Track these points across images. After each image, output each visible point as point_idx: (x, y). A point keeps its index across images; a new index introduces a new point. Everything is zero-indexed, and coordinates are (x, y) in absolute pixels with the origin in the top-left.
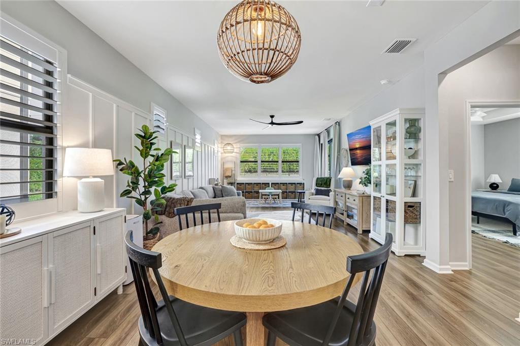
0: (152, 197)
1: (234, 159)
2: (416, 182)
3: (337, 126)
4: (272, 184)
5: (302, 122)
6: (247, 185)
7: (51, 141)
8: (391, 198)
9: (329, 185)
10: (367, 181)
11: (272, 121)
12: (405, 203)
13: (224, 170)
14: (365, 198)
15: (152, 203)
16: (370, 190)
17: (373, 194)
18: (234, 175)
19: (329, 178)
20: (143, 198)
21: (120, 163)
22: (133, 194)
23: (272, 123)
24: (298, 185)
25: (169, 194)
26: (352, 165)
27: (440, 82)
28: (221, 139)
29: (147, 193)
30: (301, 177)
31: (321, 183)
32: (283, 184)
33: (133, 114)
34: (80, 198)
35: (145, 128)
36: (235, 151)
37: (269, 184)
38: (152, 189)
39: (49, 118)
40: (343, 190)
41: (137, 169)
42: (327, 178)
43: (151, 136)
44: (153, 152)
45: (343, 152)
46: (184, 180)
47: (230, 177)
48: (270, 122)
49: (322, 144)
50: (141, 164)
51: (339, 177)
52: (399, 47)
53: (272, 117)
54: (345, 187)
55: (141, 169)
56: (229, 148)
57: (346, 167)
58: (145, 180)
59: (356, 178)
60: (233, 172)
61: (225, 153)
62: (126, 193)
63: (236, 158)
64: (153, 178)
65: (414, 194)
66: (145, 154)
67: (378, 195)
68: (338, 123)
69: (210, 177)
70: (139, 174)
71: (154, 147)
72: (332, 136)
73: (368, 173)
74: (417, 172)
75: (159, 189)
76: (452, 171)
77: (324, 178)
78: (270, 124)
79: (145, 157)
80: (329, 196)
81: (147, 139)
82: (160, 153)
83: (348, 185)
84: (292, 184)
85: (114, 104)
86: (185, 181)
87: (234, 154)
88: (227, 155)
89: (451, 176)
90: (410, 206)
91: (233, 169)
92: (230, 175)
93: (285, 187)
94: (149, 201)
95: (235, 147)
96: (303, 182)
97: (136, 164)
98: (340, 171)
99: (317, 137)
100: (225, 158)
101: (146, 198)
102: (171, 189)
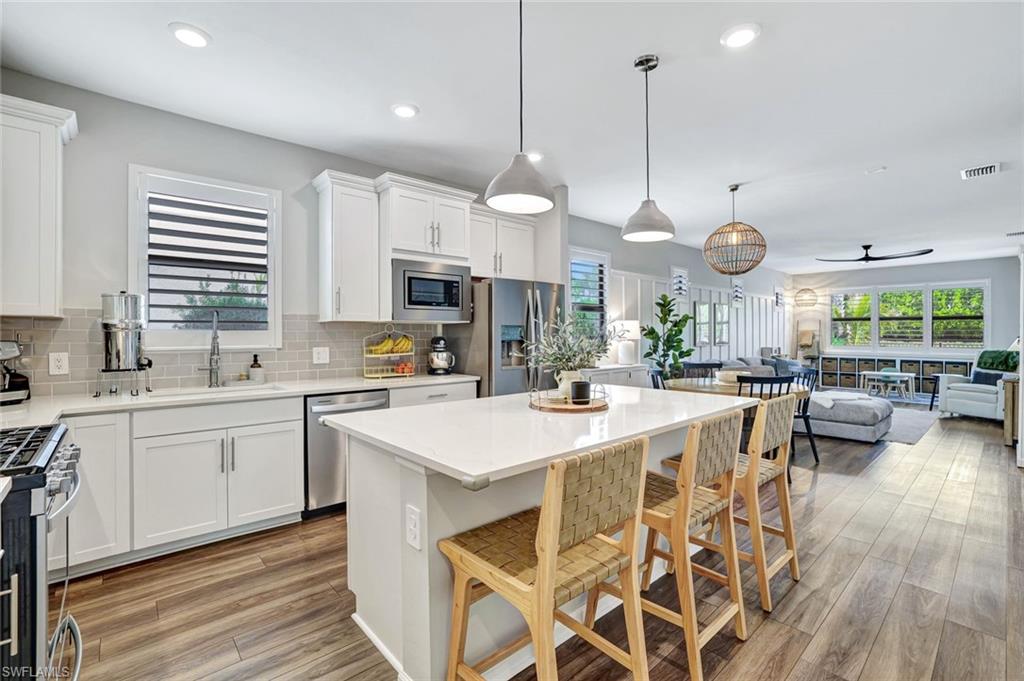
0: (670, 361)
1: (819, 316)
4: (902, 362)
5: (931, 251)
6: (843, 362)
7: (602, 316)
11: (867, 255)
13: (799, 335)
15: (670, 366)
18: (818, 343)
20: (662, 359)
21: (644, 329)
22: (654, 356)
23: (867, 258)
25: (686, 359)
28: (794, 281)
29: (665, 355)
31: (990, 361)
33: (654, 284)
34: (620, 355)
35: (664, 297)
36: (820, 300)
37: (894, 361)
38: (671, 352)
39: (601, 301)
41: (657, 335)
43: (670, 303)
44: (671, 318)
46: (713, 347)
47: (809, 346)
48: (863, 256)
50: (660, 329)
53: (867, 248)
55: (661, 334)
56: (806, 297)
58: (664, 344)
60: (817, 338)
61: (798, 305)
62: (648, 355)
63: (824, 313)
64: (672, 342)
66: (664, 321)
69: (763, 346)
70: (659, 339)
71: (672, 314)
75: (677, 353)
78: (862, 259)
79: (665, 323)
80: (996, 385)
81: (665, 306)
82: (678, 319)
84: (957, 364)
85: (638, 279)
86: (715, 349)
87: (817, 307)
88: (803, 309)
91: (817, 333)
92: (809, 343)
94: (667, 363)
95: (819, 294)
97: (656, 330)
100: (800, 314)
101: (665, 361)
102: (688, 353)
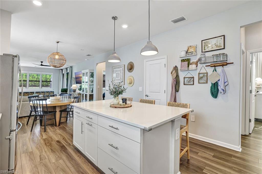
2: (93, 89)
3: (71, 68)
4: (36, 92)
8: (86, 93)
9: (67, 92)
10: (80, 89)
11: (42, 64)
12: (90, 94)
14: (80, 94)
16: (81, 92)
17: (82, 93)
19: (67, 89)
23: (42, 65)
24: (51, 92)
26: (76, 83)
27: (97, 65)
30: (52, 89)
31: (63, 91)
32: (43, 92)
37: (34, 92)
40: (73, 93)
42: (66, 89)
45: (73, 79)
48: (41, 64)
49: (63, 74)
51: (71, 88)
52: (89, 55)
53: (42, 62)
54: (73, 92)
57: (74, 84)
59: (77, 88)
65: (92, 92)
67: (83, 93)
68: (71, 67)
72: (68, 71)
73: (81, 86)
74: (93, 86)
76: (99, 86)
77: (65, 89)
78: (41, 65)
83: (75, 91)
84: (47, 92)
89: (99, 87)
90: (91, 95)
93: (43, 93)
96: (53, 91)
98: (71, 86)
99: (61, 70)
